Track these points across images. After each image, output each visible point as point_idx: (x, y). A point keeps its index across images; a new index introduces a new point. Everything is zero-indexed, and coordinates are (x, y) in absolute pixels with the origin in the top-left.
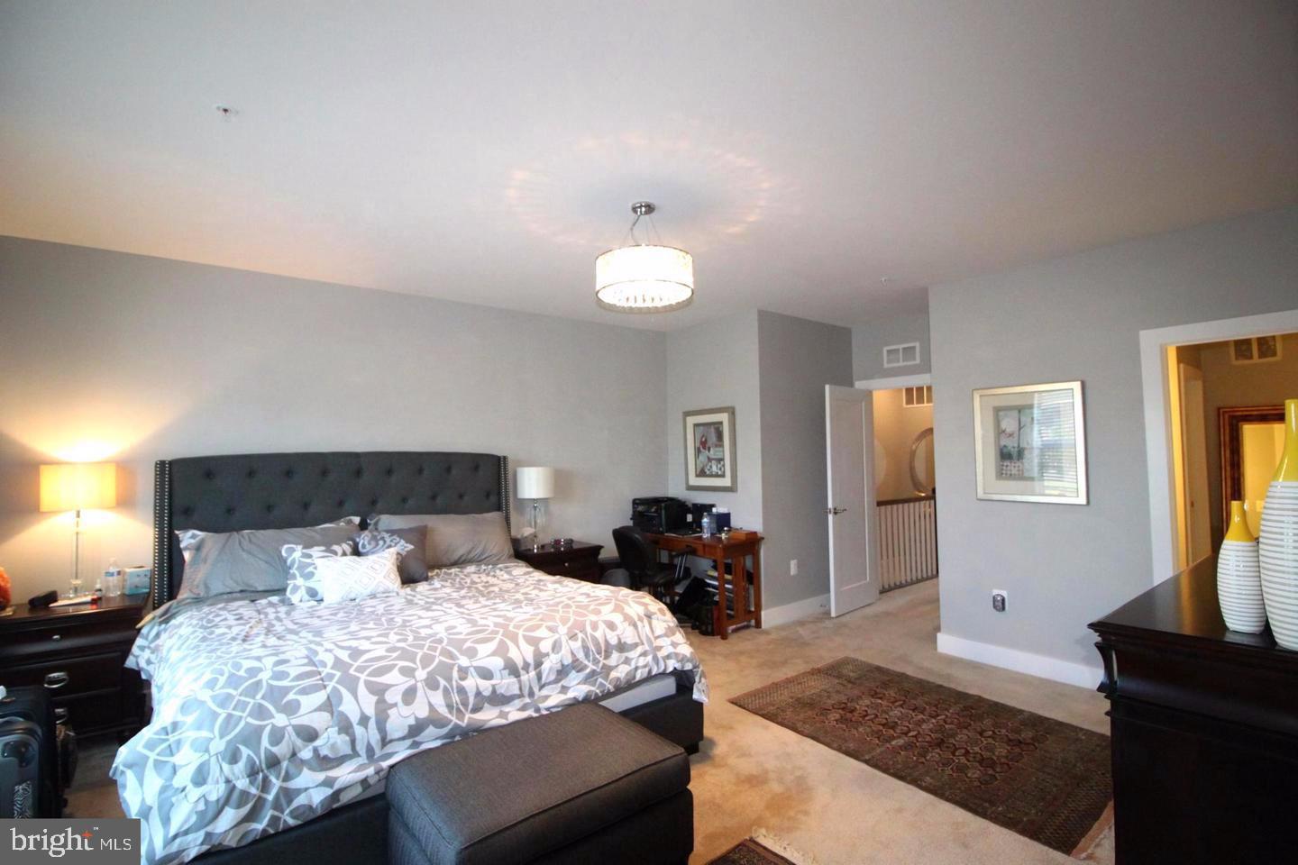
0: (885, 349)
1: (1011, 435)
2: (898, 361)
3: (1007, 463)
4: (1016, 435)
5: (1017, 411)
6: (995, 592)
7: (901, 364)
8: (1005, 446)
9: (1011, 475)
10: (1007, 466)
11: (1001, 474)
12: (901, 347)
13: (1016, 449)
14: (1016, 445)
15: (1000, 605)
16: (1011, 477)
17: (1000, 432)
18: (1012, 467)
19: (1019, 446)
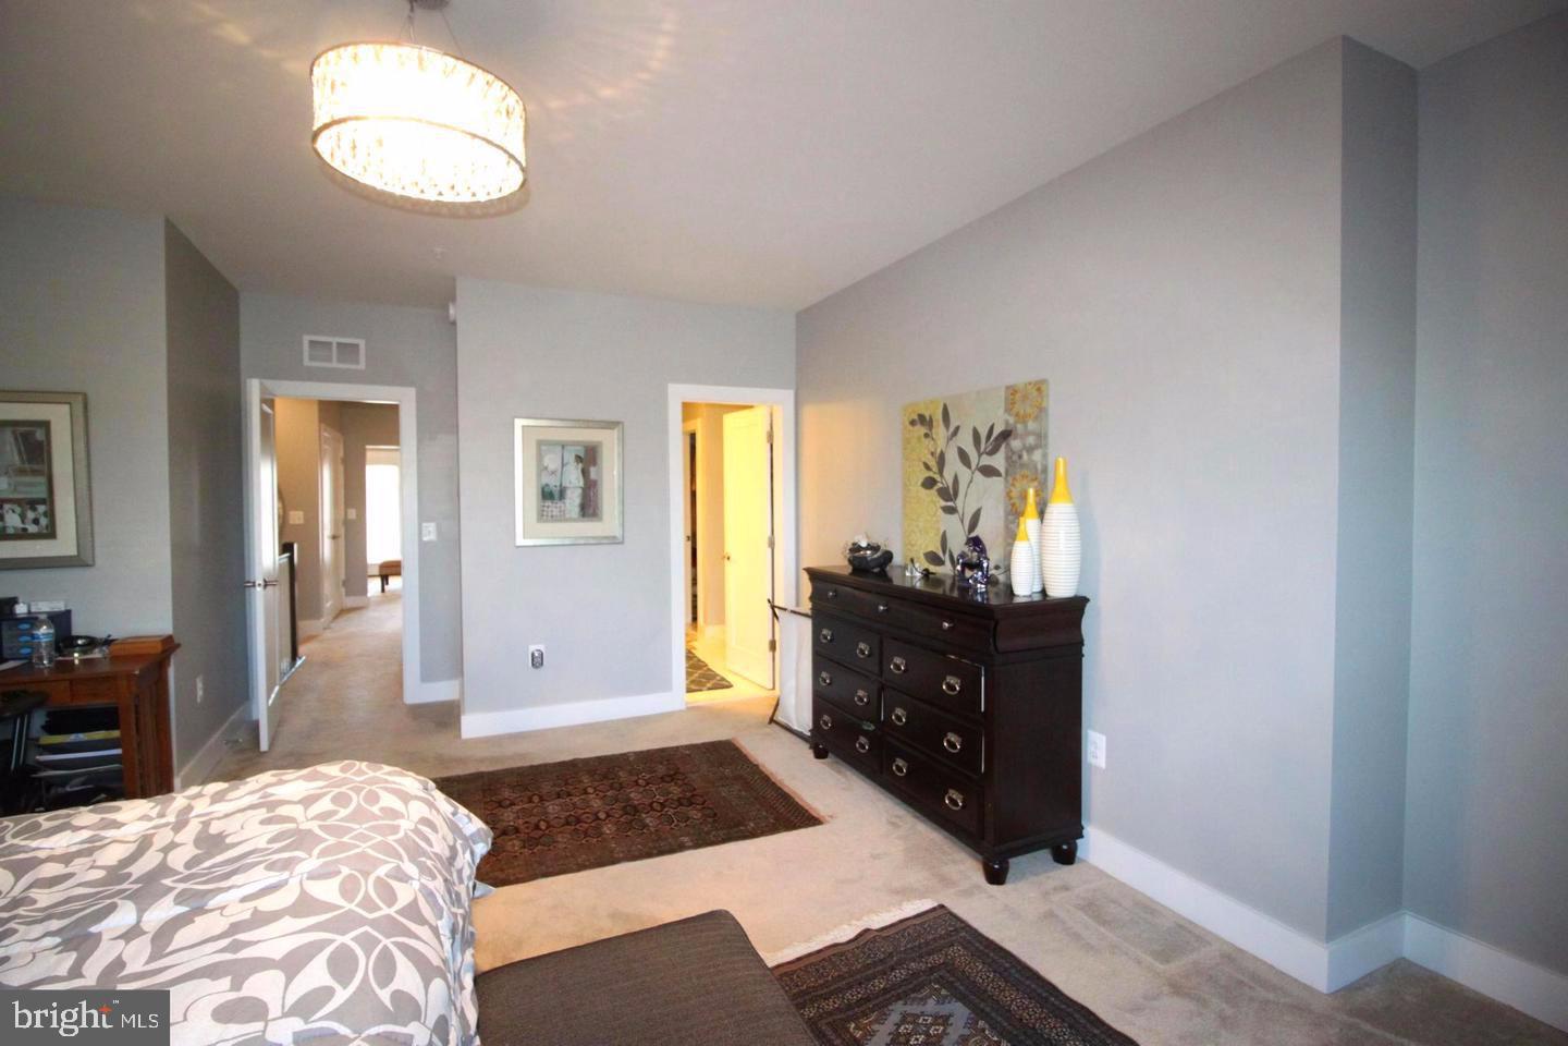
0: (306, 339)
1: (553, 473)
2: (329, 360)
3: (548, 503)
4: (559, 473)
5: (560, 448)
6: (532, 648)
7: (335, 364)
8: (547, 485)
9: (552, 516)
10: (548, 507)
11: (542, 516)
12: (335, 340)
13: (558, 488)
14: (558, 484)
15: (537, 661)
16: (554, 519)
17: (542, 469)
18: (553, 508)
19: (561, 485)
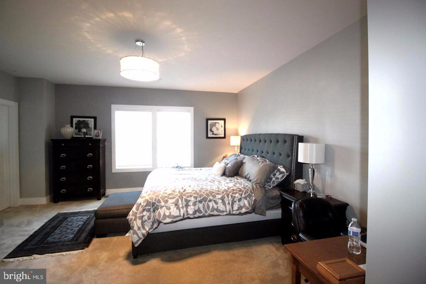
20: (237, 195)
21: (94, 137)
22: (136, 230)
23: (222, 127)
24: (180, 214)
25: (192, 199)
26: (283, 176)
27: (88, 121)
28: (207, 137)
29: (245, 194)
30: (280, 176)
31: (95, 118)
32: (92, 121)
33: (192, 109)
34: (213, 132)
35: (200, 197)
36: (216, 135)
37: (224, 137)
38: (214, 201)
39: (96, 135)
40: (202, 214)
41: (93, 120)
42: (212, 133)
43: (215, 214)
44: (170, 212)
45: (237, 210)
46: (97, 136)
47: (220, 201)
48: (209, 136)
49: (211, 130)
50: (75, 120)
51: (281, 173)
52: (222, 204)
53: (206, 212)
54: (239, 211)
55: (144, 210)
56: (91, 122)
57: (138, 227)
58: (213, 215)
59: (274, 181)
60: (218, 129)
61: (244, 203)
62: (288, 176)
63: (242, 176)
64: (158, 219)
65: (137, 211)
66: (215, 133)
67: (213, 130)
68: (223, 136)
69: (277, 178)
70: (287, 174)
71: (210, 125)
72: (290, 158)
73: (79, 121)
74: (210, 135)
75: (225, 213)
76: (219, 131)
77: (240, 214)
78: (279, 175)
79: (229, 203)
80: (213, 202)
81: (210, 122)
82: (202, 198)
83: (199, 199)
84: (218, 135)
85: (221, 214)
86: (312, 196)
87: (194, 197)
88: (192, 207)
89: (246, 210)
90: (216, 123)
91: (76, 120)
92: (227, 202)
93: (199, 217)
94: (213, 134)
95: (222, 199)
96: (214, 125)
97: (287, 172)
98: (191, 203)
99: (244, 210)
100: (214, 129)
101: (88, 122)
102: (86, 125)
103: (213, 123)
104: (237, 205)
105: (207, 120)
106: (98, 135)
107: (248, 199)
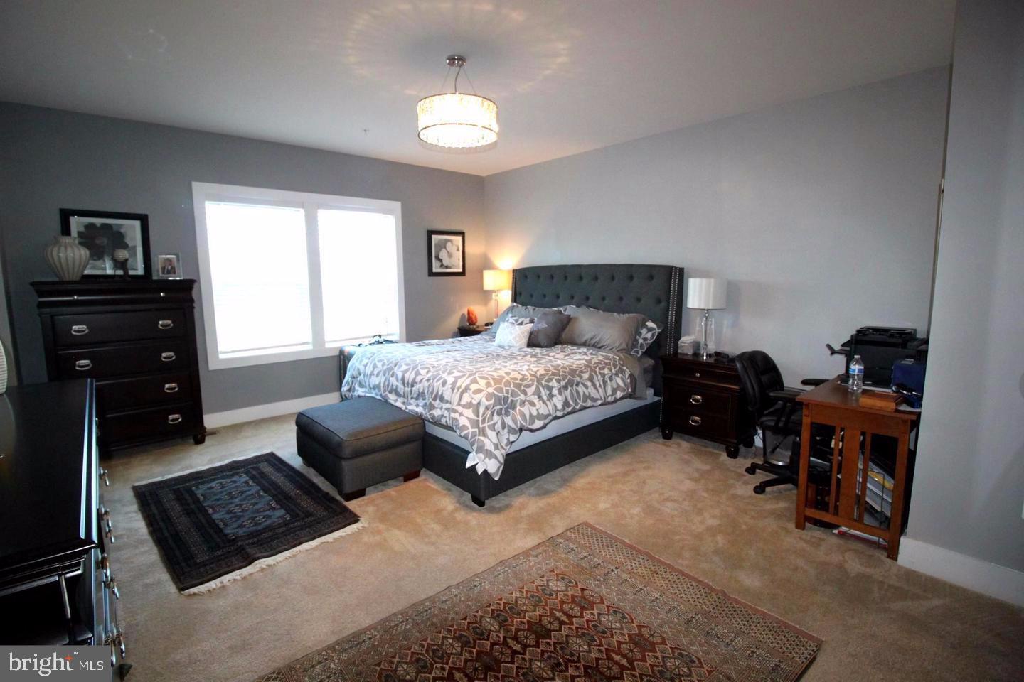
20: (606, 371)
21: (161, 275)
22: (493, 450)
23: (458, 250)
24: (549, 411)
25: (554, 383)
26: (653, 335)
27: (120, 226)
28: (431, 274)
29: (615, 368)
30: (649, 335)
31: (144, 219)
32: (133, 227)
33: (397, 205)
34: (441, 260)
35: (564, 380)
36: (447, 267)
37: (463, 274)
38: (582, 384)
39: (163, 268)
40: (570, 409)
41: (137, 224)
42: (440, 264)
43: (588, 406)
44: (537, 410)
45: (612, 395)
46: (169, 272)
47: (589, 384)
48: (435, 270)
49: (437, 258)
50: (76, 223)
51: (650, 330)
52: (592, 387)
53: (576, 403)
54: (614, 397)
55: (492, 414)
56: (133, 230)
57: (494, 444)
58: (585, 408)
59: (642, 344)
60: (450, 255)
61: (617, 384)
62: (660, 334)
63: (573, 343)
64: (524, 424)
65: (476, 418)
66: (445, 263)
67: (440, 257)
68: (460, 270)
69: (645, 339)
70: (658, 331)
71: (436, 244)
72: (663, 304)
73: (90, 227)
74: (436, 268)
75: (599, 402)
76: (453, 259)
77: (616, 401)
78: (648, 332)
79: (600, 386)
80: (581, 386)
81: (435, 239)
82: (566, 381)
83: (563, 383)
84: (450, 268)
85: (595, 404)
86: (705, 358)
87: (556, 380)
88: (560, 398)
89: (622, 394)
90: (447, 241)
91: (78, 223)
92: (598, 385)
93: (569, 413)
94: (442, 266)
95: (591, 379)
96: (442, 245)
97: (659, 327)
98: (555, 392)
99: (619, 394)
100: (443, 255)
101: (122, 231)
102: (118, 240)
103: (441, 240)
104: (609, 387)
105: (430, 233)
106: (169, 268)
107: (620, 375)
